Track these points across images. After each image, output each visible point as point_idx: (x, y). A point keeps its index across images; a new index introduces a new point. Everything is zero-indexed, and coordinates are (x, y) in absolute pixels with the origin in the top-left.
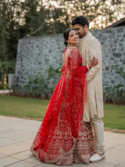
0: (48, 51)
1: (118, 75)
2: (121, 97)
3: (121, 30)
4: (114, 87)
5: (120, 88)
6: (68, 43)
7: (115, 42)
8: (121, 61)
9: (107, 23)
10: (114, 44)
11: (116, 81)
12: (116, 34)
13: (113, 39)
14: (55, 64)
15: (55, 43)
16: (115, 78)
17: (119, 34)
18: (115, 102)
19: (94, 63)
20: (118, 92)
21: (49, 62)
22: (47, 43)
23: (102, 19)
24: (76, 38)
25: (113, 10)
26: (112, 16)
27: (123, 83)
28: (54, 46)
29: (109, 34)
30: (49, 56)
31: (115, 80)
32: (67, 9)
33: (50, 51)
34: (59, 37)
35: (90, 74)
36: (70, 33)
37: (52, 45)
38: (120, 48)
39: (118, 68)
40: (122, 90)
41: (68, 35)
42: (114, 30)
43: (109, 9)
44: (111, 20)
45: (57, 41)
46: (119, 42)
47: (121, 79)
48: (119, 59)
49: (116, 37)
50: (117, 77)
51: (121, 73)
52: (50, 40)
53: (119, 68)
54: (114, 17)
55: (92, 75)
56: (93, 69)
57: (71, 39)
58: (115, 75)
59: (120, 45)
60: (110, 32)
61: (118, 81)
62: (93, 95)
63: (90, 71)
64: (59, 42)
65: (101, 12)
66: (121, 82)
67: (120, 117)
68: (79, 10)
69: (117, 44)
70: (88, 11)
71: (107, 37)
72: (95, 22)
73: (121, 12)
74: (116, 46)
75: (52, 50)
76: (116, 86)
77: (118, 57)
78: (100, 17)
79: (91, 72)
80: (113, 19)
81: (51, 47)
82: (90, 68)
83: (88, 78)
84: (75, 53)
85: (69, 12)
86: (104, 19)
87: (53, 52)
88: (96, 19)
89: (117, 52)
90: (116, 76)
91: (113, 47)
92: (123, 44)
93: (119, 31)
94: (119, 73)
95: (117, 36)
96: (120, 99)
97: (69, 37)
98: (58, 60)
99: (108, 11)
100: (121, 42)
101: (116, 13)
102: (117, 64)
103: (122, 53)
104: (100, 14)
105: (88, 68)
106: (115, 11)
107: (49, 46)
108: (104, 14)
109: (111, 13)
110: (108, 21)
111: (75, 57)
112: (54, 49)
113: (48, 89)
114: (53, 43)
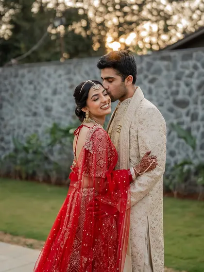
0: (50, 91)
1: (182, 141)
2: (187, 183)
3: (189, 57)
4: (176, 163)
5: (186, 167)
7: (178, 78)
8: (187, 114)
10: (175, 82)
11: (179, 153)
12: (180, 63)
13: (174, 74)
14: (64, 116)
15: (63, 78)
16: (177, 146)
17: (185, 63)
18: (175, 193)
20: (182, 173)
21: (53, 113)
22: (49, 76)
23: (151, 28)
24: (105, 102)
25: (170, 13)
26: (169, 22)
27: (191, 156)
28: (61, 82)
29: (166, 63)
30: (52, 101)
31: (177, 151)
32: (88, 10)
33: (55, 92)
34: (72, 67)
35: (136, 189)
36: (92, 93)
37: (59, 80)
38: (187, 90)
39: (182, 130)
40: (189, 171)
41: (87, 97)
42: (175, 56)
43: (163, 11)
44: (166, 30)
45: (69, 73)
46: (184, 78)
47: (187, 150)
48: (183, 111)
49: (179, 69)
50: (181, 146)
51: (189, 139)
52: (55, 71)
53: (185, 127)
54: (171, 25)
55: (141, 192)
56: (145, 178)
57: (93, 105)
58: (176, 140)
59: (187, 85)
60: (168, 58)
61: (182, 152)
62: (141, 237)
63: (136, 183)
64: (72, 76)
65: (149, 16)
66: (188, 155)
68: (109, 12)
69: (182, 84)
70: (125, 14)
71: (163, 68)
72: (138, 32)
74: (178, 85)
75: (59, 90)
76: (179, 163)
77: (183, 107)
78: (146, 25)
79: (140, 184)
80: (169, 28)
81: (56, 84)
82: (138, 175)
83: (132, 199)
84: (100, 140)
85: (91, 15)
86: (155, 28)
87: (60, 93)
88: (139, 28)
89: (180, 97)
90: (178, 143)
91: (174, 88)
92: (191, 83)
93: (185, 58)
94: (185, 138)
95: (182, 67)
96: (186, 187)
97: (90, 102)
98: (69, 110)
99: (162, 14)
100: (189, 80)
101: (175, 18)
102: (181, 120)
103: (190, 99)
104: (148, 20)
105: (134, 176)
106: (174, 14)
107: (52, 82)
108: (154, 18)
109: (167, 18)
110: (160, 32)
111: (100, 149)
112: (61, 88)
113: (50, 162)
114: (60, 76)
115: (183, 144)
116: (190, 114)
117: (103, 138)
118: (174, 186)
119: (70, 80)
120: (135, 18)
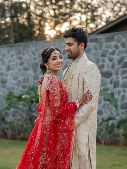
0: (5, 68)
1: (108, 102)
2: (112, 135)
3: (112, 39)
4: (103, 120)
5: (111, 122)
6: (47, 67)
7: (103, 55)
8: (111, 83)
9: (87, 24)
10: (101, 58)
11: (105, 112)
12: (105, 44)
13: (100, 52)
14: (16, 87)
15: (15, 57)
16: (103, 107)
17: (109, 44)
18: (103, 142)
19: (86, 98)
20: (108, 127)
21: (8, 84)
22: (4, 56)
25: (96, 6)
26: (95, 14)
27: (114, 114)
28: (13, 61)
29: (94, 44)
30: (7, 75)
31: (103, 110)
32: (30, 4)
33: (8, 68)
34: (21, 48)
35: (80, 114)
37: (12, 59)
38: (110, 64)
39: (107, 94)
40: (113, 125)
42: (101, 39)
44: (93, 20)
45: (19, 53)
46: (108, 56)
47: (112, 109)
48: (109, 80)
49: (104, 48)
50: (106, 106)
51: (112, 101)
52: (8, 53)
53: (109, 92)
54: (97, 16)
58: (103, 102)
59: (111, 60)
60: (95, 40)
61: (107, 111)
63: (80, 110)
64: (21, 55)
65: (80, 9)
66: (112, 113)
67: (114, 165)
68: (47, 6)
69: (106, 59)
70: (60, 7)
71: (92, 48)
72: (71, 22)
73: (107, 8)
74: (104, 61)
75: (11, 66)
76: (105, 119)
77: (108, 78)
78: (77, 16)
80: (96, 18)
81: (10, 62)
82: (81, 105)
84: (55, 84)
85: (32, 8)
86: (84, 18)
87: (13, 69)
88: (72, 18)
89: (105, 69)
90: (105, 104)
91: (101, 63)
92: (114, 59)
93: (108, 40)
94: (109, 100)
95: (106, 47)
96: (110, 137)
98: (20, 81)
99: (89, 6)
100: (111, 56)
101: (100, 10)
102: (107, 87)
103: (113, 71)
104: (78, 12)
106: (99, 7)
107: (6, 60)
108: (83, 10)
109: (94, 10)
110: (89, 21)
112: (13, 65)
113: (6, 123)
114: (12, 56)
115: (108, 105)
116: (113, 83)
117: (57, 83)
118: (102, 137)
119: (20, 58)
120: (68, 11)
